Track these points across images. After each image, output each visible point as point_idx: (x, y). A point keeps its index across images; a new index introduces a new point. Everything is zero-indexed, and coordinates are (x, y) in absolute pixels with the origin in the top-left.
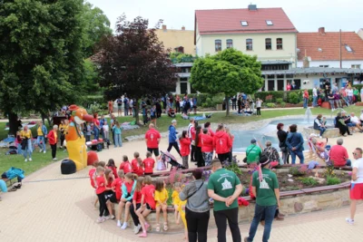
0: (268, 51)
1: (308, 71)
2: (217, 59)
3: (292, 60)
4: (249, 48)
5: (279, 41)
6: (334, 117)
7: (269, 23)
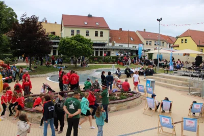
0: (96, 37)
1: (114, 47)
2: (71, 39)
3: (107, 42)
4: (87, 35)
5: (102, 33)
6: (125, 69)
7: (97, 24)
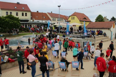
1: (34, 23)
3: (29, 19)
4: (17, 15)
5: (26, 14)
6: (40, 35)
7: (23, 8)
